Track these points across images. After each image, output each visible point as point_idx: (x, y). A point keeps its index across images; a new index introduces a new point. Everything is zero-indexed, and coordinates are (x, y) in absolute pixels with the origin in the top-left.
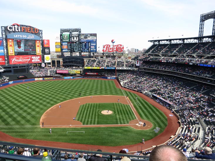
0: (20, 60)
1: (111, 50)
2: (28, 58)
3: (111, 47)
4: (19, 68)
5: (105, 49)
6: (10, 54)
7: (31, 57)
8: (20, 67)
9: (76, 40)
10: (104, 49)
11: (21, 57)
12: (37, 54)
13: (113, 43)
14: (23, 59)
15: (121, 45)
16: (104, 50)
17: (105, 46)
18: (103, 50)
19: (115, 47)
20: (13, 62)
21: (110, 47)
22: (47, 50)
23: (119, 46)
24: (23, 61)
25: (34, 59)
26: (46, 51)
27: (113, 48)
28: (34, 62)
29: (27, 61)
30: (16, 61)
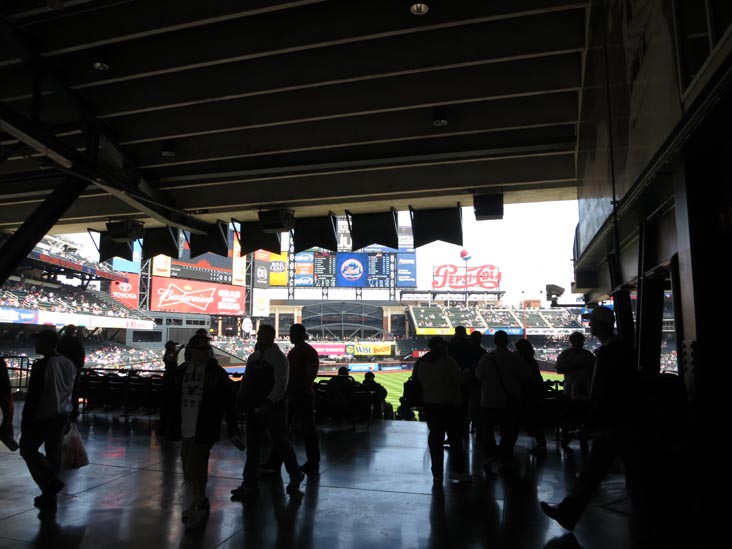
0: (184, 299)
1: (460, 283)
2: (207, 294)
3: (461, 272)
4: (184, 326)
5: (440, 280)
6: (158, 270)
7: (216, 292)
8: (188, 322)
9: (346, 245)
10: (436, 279)
11: (188, 287)
12: (234, 283)
13: (466, 259)
14: (194, 295)
15: (492, 267)
16: (437, 283)
17: (440, 268)
18: (435, 283)
19: (474, 273)
20: (164, 303)
21: (457, 274)
22: (262, 271)
23: (485, 270)
24: (191, 302)
25: (223, 299)
26: (259, 275)
27: (465, 277)
28: (223, 310)
29: (203, 305)
30: (171, 301)
